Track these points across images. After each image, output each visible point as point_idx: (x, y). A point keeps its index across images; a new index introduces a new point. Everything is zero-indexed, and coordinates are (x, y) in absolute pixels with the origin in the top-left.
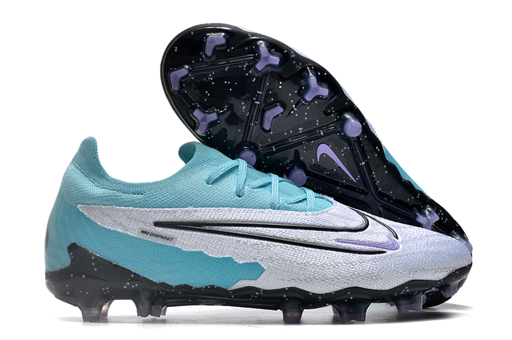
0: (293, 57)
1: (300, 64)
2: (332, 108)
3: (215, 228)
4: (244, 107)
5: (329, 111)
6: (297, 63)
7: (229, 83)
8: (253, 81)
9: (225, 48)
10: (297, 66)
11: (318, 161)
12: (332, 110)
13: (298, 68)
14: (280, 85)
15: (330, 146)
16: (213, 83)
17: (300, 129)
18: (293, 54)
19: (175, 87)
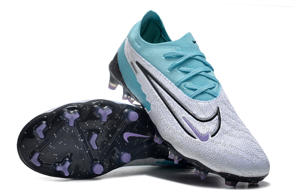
0: (82, 106)
1: (88, 107)
2: (117, 115)
3: (152, 80)
4: (77, 147)
5: (116, 117)
6: (86, 108)
7: (62, 142)
8: (72, 132)
9: (48, 128)
10: (87, 109)
11: (128, 142)
12: (117, 116)
13: (88, 110)
14: (87, 124)
15: (128, 131)
16: (54, 148)
17: (110, 136)
18: (81, 105)
19: (38, 165)
